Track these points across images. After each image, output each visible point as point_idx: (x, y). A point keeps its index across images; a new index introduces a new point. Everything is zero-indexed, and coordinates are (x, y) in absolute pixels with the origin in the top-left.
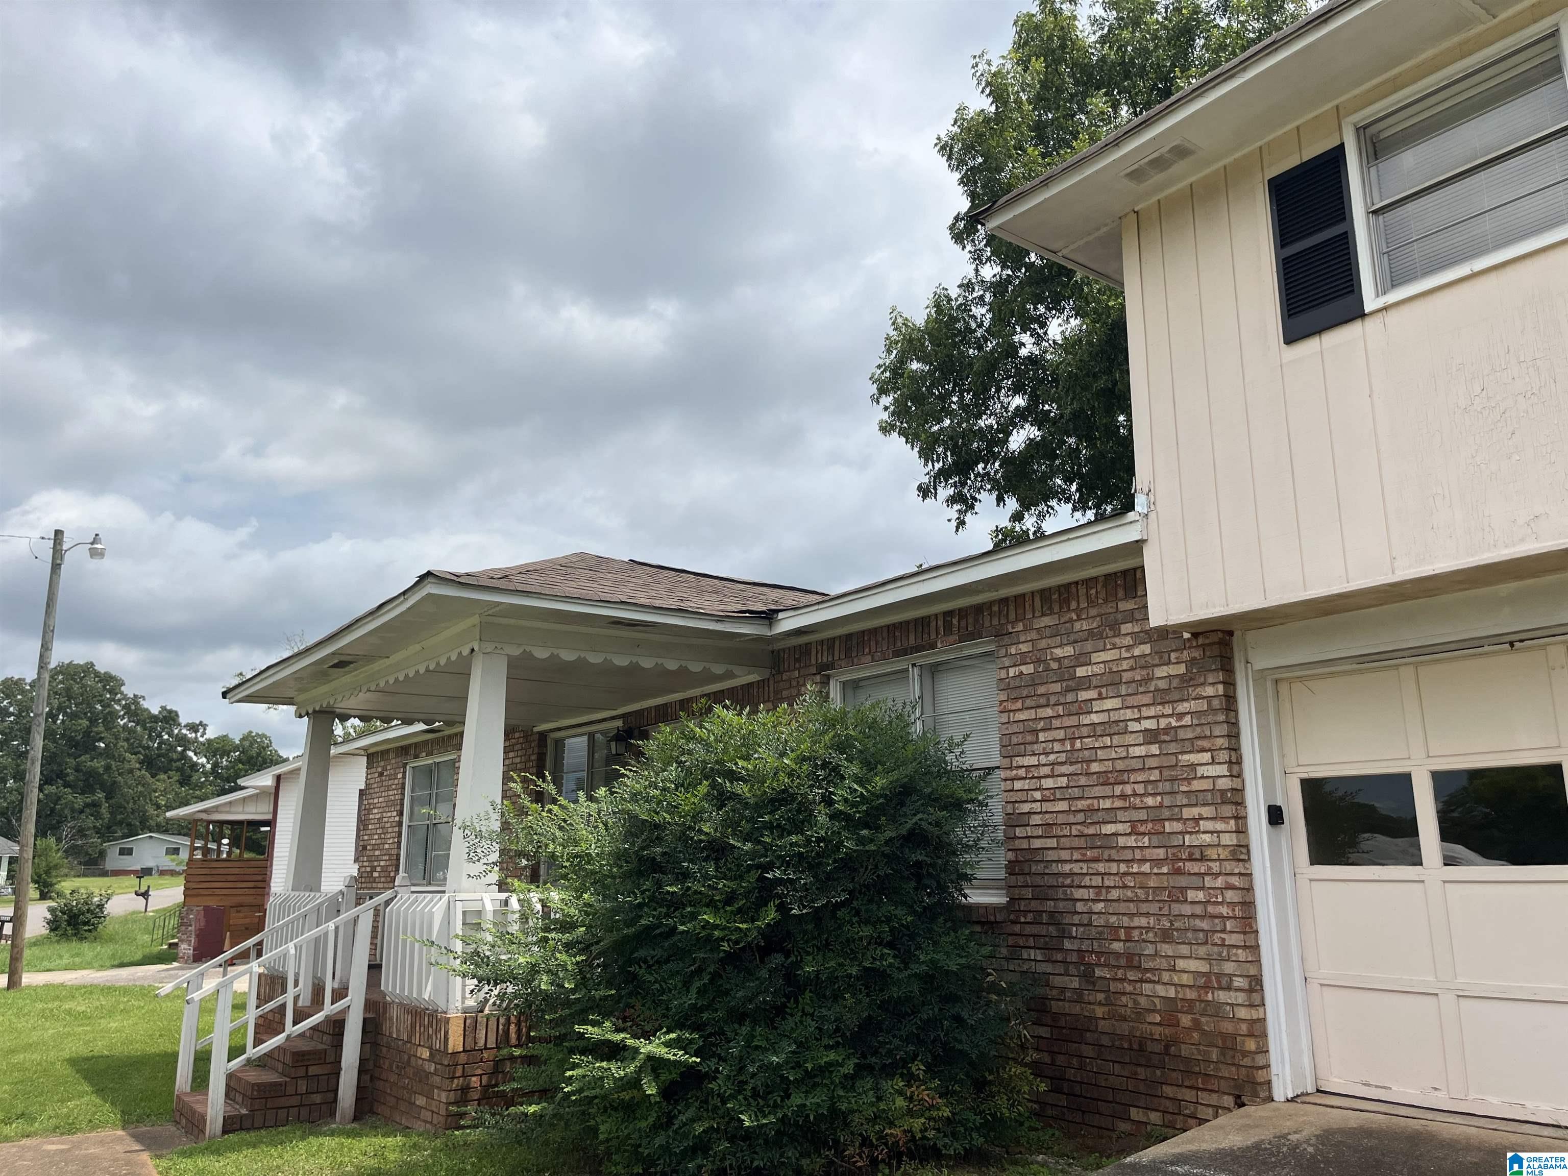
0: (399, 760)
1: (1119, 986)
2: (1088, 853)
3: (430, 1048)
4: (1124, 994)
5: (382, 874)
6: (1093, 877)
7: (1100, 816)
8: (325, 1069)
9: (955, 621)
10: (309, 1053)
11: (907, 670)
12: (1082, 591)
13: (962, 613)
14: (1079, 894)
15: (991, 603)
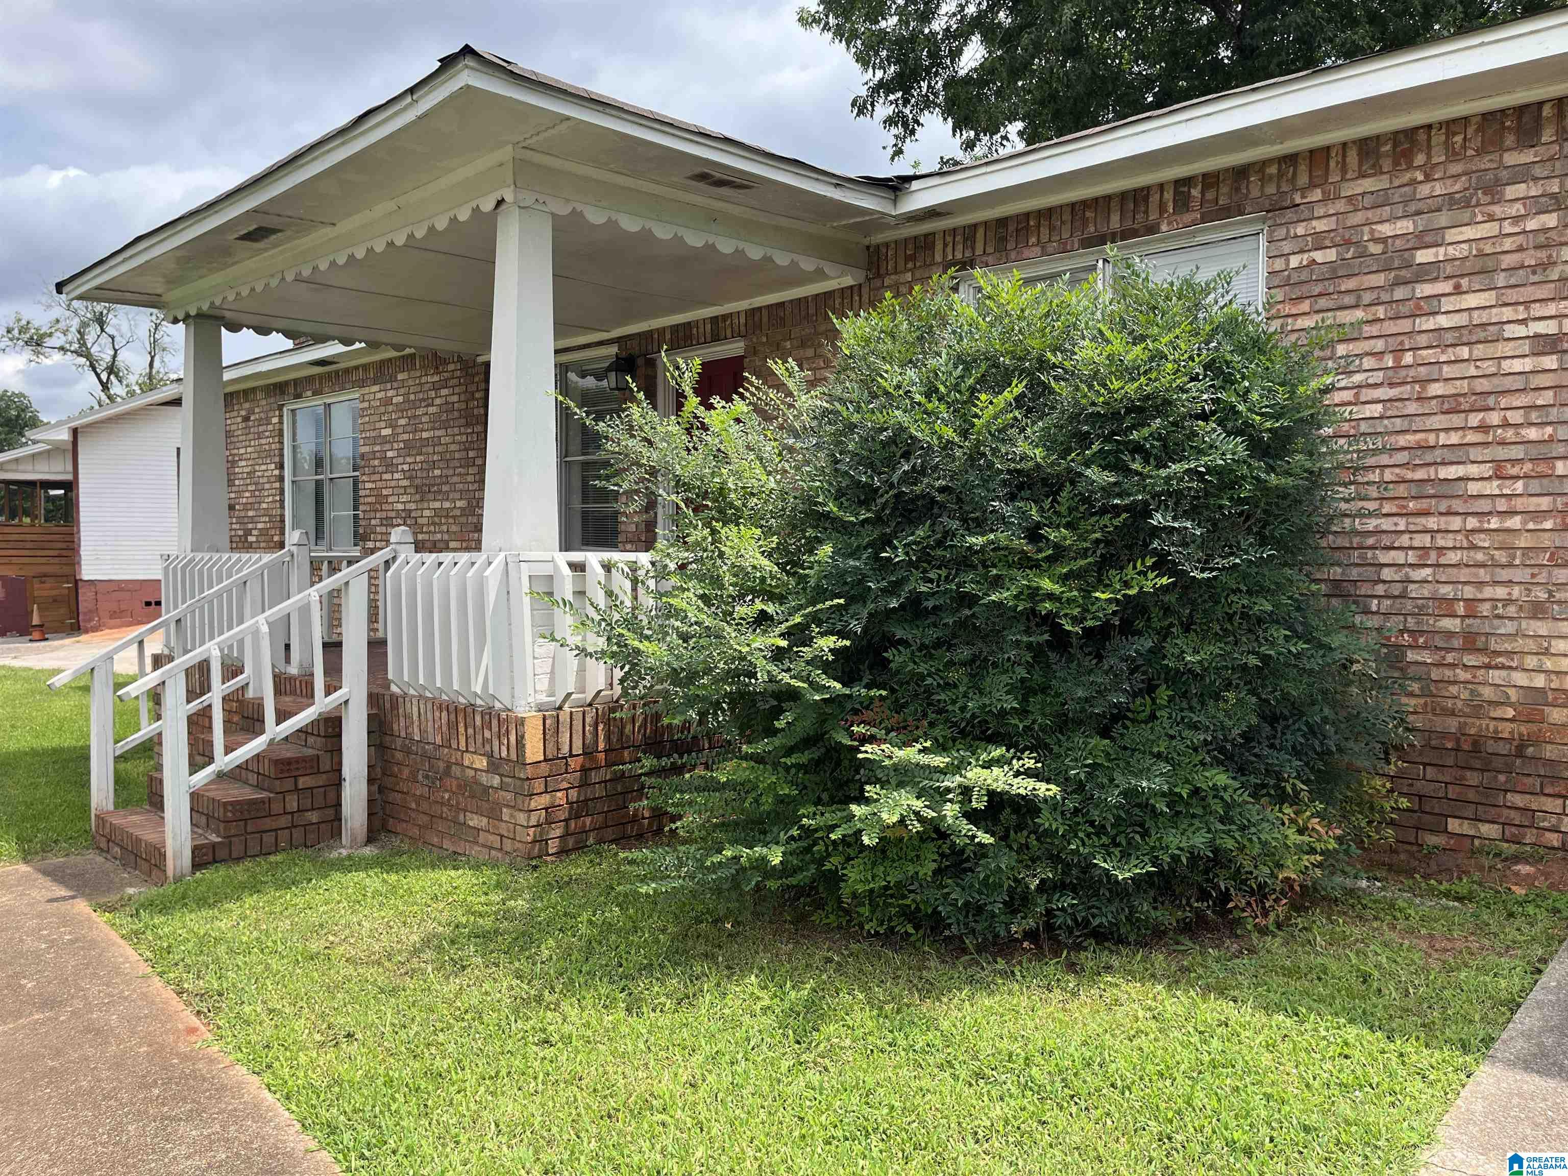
0: (272, 400)
1: (1448, 673)
2: (1411, 505)
3: (490, 756)
4: (1455, 682)
5: (262, 538)
6: (1414, 536)
7: (1438, 455)
8: (321, 780)
9: (1195, 192)
10: (297, 760)
11: (1094, 268)
12: (1438, 138)
13: (1210, 180)
14: (1384, 557)
15: (1264, 163)
